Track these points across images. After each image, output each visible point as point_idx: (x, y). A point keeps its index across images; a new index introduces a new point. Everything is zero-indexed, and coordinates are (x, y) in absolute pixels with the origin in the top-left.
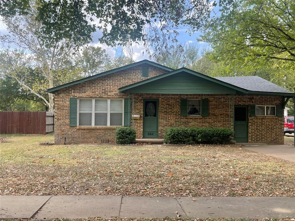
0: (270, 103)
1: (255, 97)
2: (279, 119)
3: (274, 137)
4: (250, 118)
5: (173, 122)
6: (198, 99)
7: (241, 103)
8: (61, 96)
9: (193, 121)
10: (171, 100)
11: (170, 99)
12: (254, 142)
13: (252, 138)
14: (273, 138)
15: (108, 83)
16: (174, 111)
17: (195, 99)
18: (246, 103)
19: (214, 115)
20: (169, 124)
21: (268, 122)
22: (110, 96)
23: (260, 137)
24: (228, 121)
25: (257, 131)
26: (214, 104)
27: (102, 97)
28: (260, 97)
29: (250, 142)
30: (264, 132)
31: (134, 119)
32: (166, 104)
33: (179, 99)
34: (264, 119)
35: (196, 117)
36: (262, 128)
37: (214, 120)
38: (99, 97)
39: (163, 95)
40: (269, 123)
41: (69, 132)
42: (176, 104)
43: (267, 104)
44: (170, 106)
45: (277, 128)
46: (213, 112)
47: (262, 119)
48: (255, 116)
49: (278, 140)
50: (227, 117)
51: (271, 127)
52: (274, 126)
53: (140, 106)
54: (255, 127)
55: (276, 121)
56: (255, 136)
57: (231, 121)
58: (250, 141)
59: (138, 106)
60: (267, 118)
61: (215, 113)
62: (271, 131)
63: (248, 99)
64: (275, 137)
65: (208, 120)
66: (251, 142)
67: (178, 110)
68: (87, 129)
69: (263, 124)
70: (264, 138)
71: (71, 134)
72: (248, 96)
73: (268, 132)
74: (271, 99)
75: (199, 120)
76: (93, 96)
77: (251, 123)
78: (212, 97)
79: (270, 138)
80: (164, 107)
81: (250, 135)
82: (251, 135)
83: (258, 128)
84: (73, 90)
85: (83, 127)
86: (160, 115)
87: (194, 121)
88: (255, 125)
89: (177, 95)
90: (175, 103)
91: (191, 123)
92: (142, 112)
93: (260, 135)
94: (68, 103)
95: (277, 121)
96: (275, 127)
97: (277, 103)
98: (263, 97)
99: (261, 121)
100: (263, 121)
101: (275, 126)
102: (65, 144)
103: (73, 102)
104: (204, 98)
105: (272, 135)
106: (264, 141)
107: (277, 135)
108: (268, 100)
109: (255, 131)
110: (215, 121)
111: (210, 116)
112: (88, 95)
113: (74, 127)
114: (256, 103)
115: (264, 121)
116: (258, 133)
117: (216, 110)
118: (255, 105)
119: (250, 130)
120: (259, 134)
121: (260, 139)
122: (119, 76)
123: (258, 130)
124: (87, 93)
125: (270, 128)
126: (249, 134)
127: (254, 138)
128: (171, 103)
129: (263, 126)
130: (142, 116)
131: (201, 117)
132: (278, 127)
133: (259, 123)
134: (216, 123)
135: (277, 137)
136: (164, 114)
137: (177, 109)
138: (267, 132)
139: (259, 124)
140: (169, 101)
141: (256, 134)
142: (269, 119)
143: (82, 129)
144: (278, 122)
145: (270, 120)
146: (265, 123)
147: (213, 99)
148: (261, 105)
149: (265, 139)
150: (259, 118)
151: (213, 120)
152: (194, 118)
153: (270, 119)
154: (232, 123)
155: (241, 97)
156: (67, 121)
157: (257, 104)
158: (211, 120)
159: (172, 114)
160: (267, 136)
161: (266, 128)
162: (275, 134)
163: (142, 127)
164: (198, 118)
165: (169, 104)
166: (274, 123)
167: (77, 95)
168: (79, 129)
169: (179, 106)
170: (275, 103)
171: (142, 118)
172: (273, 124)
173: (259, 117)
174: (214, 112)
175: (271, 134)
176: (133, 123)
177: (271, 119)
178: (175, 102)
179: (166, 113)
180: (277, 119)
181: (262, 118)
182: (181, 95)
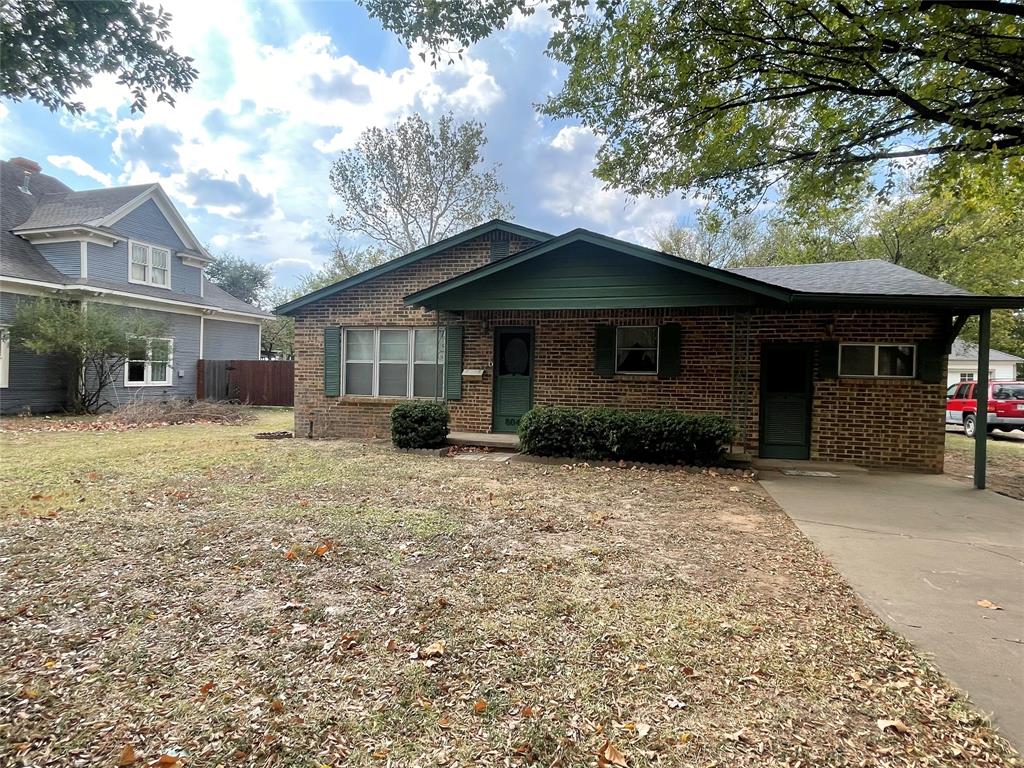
0: (894, 335)
1: (837, 316)
2: (926, 388)
3: (904, 446)
4: (818, 384)
5: (572, 390)
6: (648, 324)
7: (789, 336)
8: (307, 322)
9: (631, 390)
10: (568, 330)
11: (567, 327)
12: (831, 460)
13: (824, 446)
14: (900, 450)
15: (409, 288)
16: (577, 361)
17: (639, 324)
18: (804, 336)
19: (697, 372)
20: (561, 396)
21: (883, 396)
22: (413, 320)
23: (855, 443)
24: (741, 393)
25: (844, 425)
26: (697, 341)
27: (394, 325)
28: (855, 316)
29: (815, 459)
30: (866, 431)
31: (471, 382)
32: (555, 341)
33: (591, 325)
34: (870, 386)
35: (641, 379)
36: (861, 417)
37: (697, 388)
38: (389, 325)
39: (547, 314)
40: (887, 400)
41: (323, 409)
42: (582, 342)
43: (881, 340)
44: (565, 345)
45: (918, 419)
46: (694, 362)
47: (862, 387)
48: (836, 378)
49: (919, 458)
50: (740, 380)
51: (896, 414)
52: (905, 410)
53: (486, 346)
54: (837, 413)
55: (914, 393)
56: (836, 443)
57: (751, 393)
58: (815, 455)
59: (478, 345)
60: (882, 386)
61: (701, 367)
62: (895, 428)
63: (812, 321)
64: (909, 446)
65: (676, 386)
66: (821, 459)
67: (587, 357)
68: (362, 404)
69: (864, 404)
70: (868, 449)
71: (327, 415)
72: (814, 312)
73: (883, 431)
74: (899, 321)
75: (650, 387)
76: (374, 322)
77: (819, 398)
78: (691, 319)
79: (890, 451)
80: (547, 349)
81: (816, 437)
82: (821, 437)
83: (847, 415)
84: (331, 309)
85: (351, 397)
86: (540, 371)
87: (635, 391)
88: (835, 407)
89: (585, 313)
90: (580, 338)
91: (625, 394)
92: (491, 364)
93: (851, 439)
94: (321, 339)
95: (919, 397)
96: (909, 416)
97: (921, 336)
98: (868, 317)
99: (858, 395)
100: (864, 395)
101: (911, 410)
102: (311, 437)
103: (332, 337)
104: (665, 322)
105: (896, 441)
106: (868, 457)
107: (919, 442)
108: (888, 325)
109: (837, 425)
110: (700, 392)
111: (685, 375)
112: (362, 320)
113: (333, 397)
114: (841, 335)
115: (870, 395)
116: (846, 433)
117: (703, 358)
118: (837, 343)
119: (817, 422)
120: (850, 434)
121: (851, 452)
122: (433, 269)
123: (848, 421)
124: (362, 316)
125: (890, 418)
126: (813, 435)
127: (829, 446)
128: (569, 337)
129: (865, 410)
130: (491, 372)
131: (656, 378)
132: (921, 415)
133: (851, 399)
134: (704, 396)
135: (916, 447)
136: (548, 369)
137: (585, 354)
138: (878, 431)
139: (849, 404)
140: (563, 333)
141: (837, 434)
142: (887, 386)
143: (350, 404)
144: (921, 400)
145: (892, 391)
146: (873, 400)
147: (694, 323)
148: (861, 340)
149: (872, 453)
150: (853, 385)
151: (692, 387)
152: (636, 382)
153: (892, 388)
154: (755, 397)
155: (787, 317)
156: (320, 383)
157: (845, 340)
158: (688, 387)
159: (570, 370)
160: (879, 445)
161: (877, 417)
162: (909, 437)
163: (489, 402)
164: (646, 382)
165: (563, 341)
166: (905, 401)
167: (341, 320)
168: (343, 403)
169: (592, 346)
170: (915, 335)
171: (490, 380)
172: (902, 406)
173: (852, 382)
174: (698, 362)
175: (894, 436)
176: (468, 392)
177: (897, 387)
178: (579, 335)
179: (555, 365)
180: (917, 387)
181: (860, 385)
182: (596, 313)
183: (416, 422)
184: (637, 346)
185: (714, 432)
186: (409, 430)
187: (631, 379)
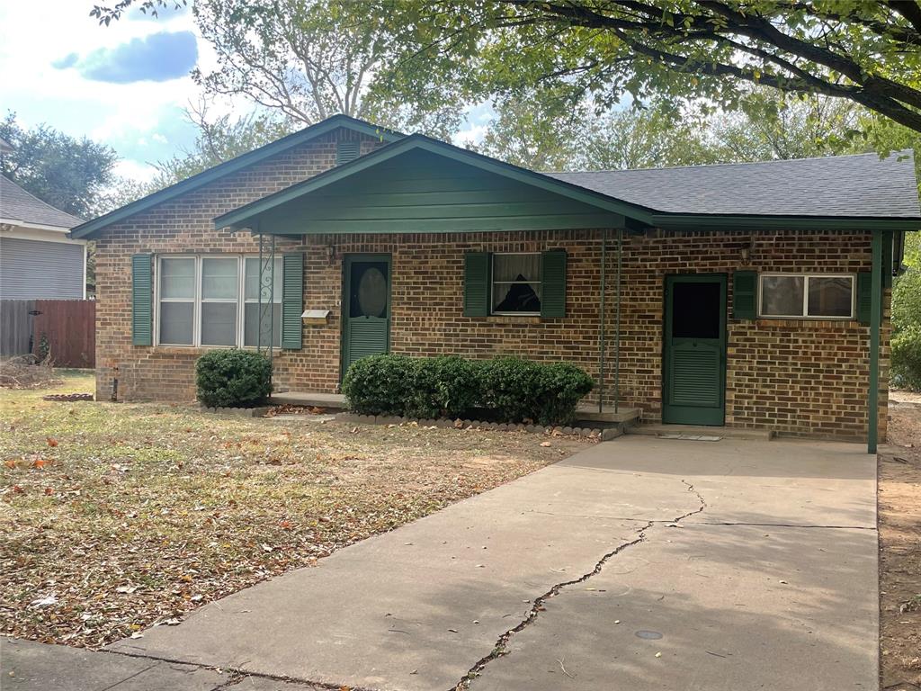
0: (825, 263)
1: (754, 238)
2: (865, 331)
3: (838, 407)
4: (732, 327)
5: (436, 336)
6: (528, 250)
7: (697, 265)
8: (111, 248)
9: (507, 337)
10: (432, 258)
11: (430, 255)
12: (749, 425)
13: (741, 408)
14: (833, 413)
15: (237, 203)
16: (442, 299)
17: (517, 250)
18: (716, 264)
19: (588, 312)
20: (424, 344)
21: (812, 342)
22: (242, 245)
23: (777, 404)
24: (639, 339)
25: (765, 381)
26: (586, 272)
27: (219, 252)
28: (777, 239)
29: (730, 425)
30: (792, 388)
31: (314, 327)
32: (415, 273)
33: (460, 251)
34: (794, 329)
35: (519, 321)
36: (786, 370)
37: (587, 332)
38: (213, 252)
39: (406, 238)
40: (817, 347)
41: (131, 363)
42: (448, 273)
43: (809, 270)
44: (429, 278)
45: (855, 373)
46: (583, 299)
47: (787, 331)
48: (754, 318)
49: (857, 423)
50: (637, 322)
51: (828, 366)
52: (839, 360)
53: (331, 282)
54: (755, 365)
55: (851, 339)
56: (755, 403)
57: (651, 339)
58: (730, 419)
59: (324, 278)
60: (810, 329)
61: (591, 305)
62: (825, 384)
63: (725, 246)
64: (845, 408)
65: (561, 332)
66: (736, 425)
67: (455, 294)
68: (179, 356)
69: (789, 353)
70: (794, 411)
71: (137, 371)
72: (727, 233)
73: (812, 389)
74: (831, 245)
75: (530, 331)
76: (195, 248)
77: (736, 345)
78: (579, 244)
79: (821, 414)
80: (408, 283)
81: (731, 396)
82: (736, 396)
83: (769, 367)
84: (141, 230)
85: (169, 348)
86: (398, 312)
87: (513, 337)
88: (753, 357)
89: (452, 237)
90: (447, 267)
91: (500, 341)
92: (338, 302)
93: (774, 399)
94: (128, 270)
95: (856, 343)
96: (844, 368)
97: (858, 263)
98: (794, 239)
99: (781, 341)
100: (789, 341)
101: (847, 361)
102: (114, 400)
103: (143, 267)
104: (548, 248)
105: (828, 401)
106: (794, 422)
107: (857, 402)
108: (817, 249)
109: (756, 380)
110: (590, 338)
111: (572, 316)
112: (180, 246)
113: (144, 347)
114: (760, 263)
115: (796, 341)
116: (768, 390)
117: (593, 294)
118: (756, 273)
119: (731, 374)
120: (773, 392)
121: (774, 415)
122: (268, 177)
123: (769, 375)
124: (179, 239)
125: (821, 371)
126: (727, 393)
127: (747, 408)
128: (433, 268)
129: (790, 360)
130: (338, 313)
131: (537, 321)
132: (858, 367)
133: (773, 346)
134: (595, 343)
135: (853, 408)
136: (408, 309)
137: (453, 290)
138: (806, 388)
139: (770, 353)
140: (427, 262)
141: (756, 391)
142: (816, 330)
143: (165, 356)
144: (859, 347)
145: (823, 336)
146: (800, 347)
147: (582, 249)
148: (784, 270)
149: (799, 417)
150: (775, 329)
151: (581, 332)
152: (514, 326)
153: (823, 332)
154: (657, 345)
155: (695, 241)
156: (127, 329)
157: (764, 269)
158: (575, 332)
159: (435, 310)
160: (808, 406)
161: (804, 370)
162: (845, 396)
163: (337, 352)
164: (526, 326)
165: (427, 273)
166: (839, 349)
167: (153, 245)
168: (156, 356)
169: (461, 278)
170: (851, 263)
171: (338, 323)
172: (836, 354)
173: (771, 323)
174: (588, 300)
175: (826, 395)
176: (310, 341)
177: (828, 330)
178: (445, 264)
179: (416, 304)
180: (854, 331)
181: (783, 328)
182: (465, 236)
183: (225, 374)
184: (520, 278)
185: (555, 384)
186: (217, 385)
187: (507, 321)
